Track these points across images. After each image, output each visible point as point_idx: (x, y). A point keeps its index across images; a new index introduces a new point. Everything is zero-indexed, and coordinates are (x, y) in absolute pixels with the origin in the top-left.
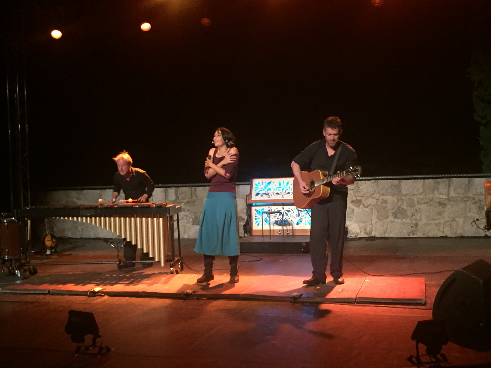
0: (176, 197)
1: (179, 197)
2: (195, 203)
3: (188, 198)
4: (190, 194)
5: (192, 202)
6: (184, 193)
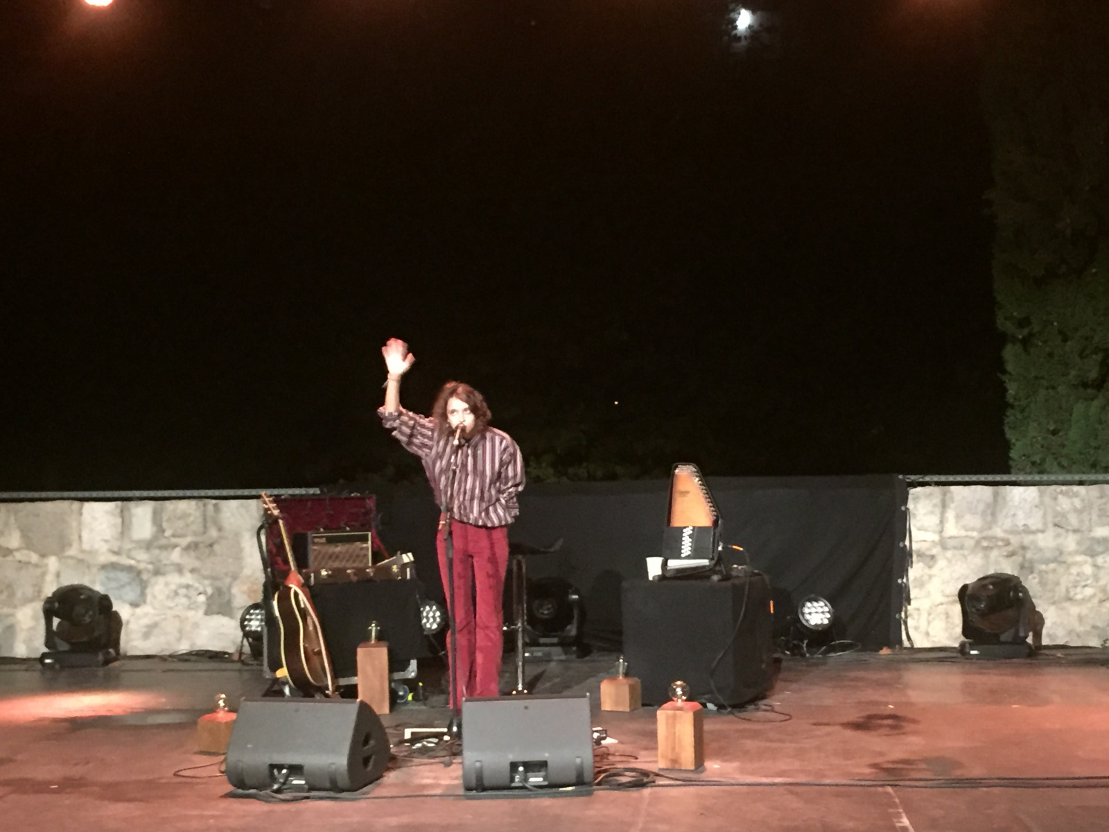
0: (155, 529)
1: (163, 531)
2: (216, 547)
3: (195, 534)
4: (200, 520)
5: (206, 547)
6: (180, 518)
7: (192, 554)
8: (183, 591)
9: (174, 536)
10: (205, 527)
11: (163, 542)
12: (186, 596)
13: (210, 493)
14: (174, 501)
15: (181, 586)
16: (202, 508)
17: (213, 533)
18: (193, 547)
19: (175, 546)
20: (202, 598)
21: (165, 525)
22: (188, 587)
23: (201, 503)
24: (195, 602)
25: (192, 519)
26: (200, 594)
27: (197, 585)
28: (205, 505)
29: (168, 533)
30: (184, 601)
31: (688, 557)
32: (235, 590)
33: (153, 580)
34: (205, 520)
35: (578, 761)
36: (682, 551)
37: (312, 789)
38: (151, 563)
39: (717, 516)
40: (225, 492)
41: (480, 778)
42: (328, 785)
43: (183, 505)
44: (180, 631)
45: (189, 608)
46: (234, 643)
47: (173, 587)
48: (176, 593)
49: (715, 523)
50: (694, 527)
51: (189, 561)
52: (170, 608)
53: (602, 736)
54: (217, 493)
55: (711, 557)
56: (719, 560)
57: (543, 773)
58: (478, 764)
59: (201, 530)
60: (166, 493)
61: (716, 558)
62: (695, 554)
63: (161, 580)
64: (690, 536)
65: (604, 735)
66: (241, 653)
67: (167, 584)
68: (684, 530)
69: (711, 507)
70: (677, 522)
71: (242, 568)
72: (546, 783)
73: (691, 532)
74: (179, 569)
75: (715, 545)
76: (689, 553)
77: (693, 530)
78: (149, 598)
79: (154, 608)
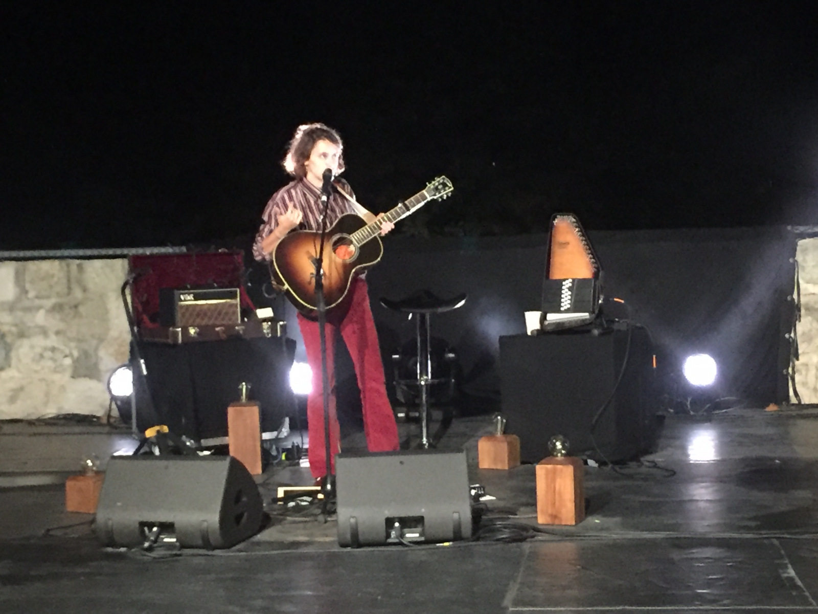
0: (17, 290)
1: (26, 292)
2: (81, 309)
3: (58, 295)
4: (65, 281)
5: (71, 308)
6: (43, 279)
7: (58, 316)
8: (48, 354)
9: (37, 297)
10: (69, 288)
11: (26, 303)
12: (53, 359)
13: (73, 252)
14: (36, 262)
15: (45, 349)
16: (65, 269)
17: (78, 294)
18: (58, 308)
19: (39, 308)
20: (68, 361)
21: (28, 286)
22: (53, 349)
23: (64, 263)
24: (61, 365)
25: (55, 279)
26: (66, 356)
27: (63, 347)
28: (68, 266)
29: (31, 294)
30: (50, 363)
31: (567, 311)
32: (102, 353)
33: (18, 343)
34: (69, 281)
35: (456, 516)
36: (562, 304)
37: (183, 546)
38: (16, 325)
39: (597, 268)
40: (89, 252)
41: (355, 534)
42: (200, 542)
43: (45, 265)
44: (47, 394)
45: (55, 371)
46: (102, 406)
47: (38, 350)
48: (42, 356)
49: (596, 275)
50: (574, 280)
51: (54, 323)
52: (36, 372)
53: (480, 492)
54: (81, 252)
55: (591, 310)
56: (600, 314)
57: (419, 529)
58: (352, 521)
59: (66, 290)
60: (28, 253)
61: (597, 312)
62: (574, 308)
63: (26, 343)
64: (570, 289)
65: (483, 492)
66: (109, 416)
67: (32, 347)
68: (564, 283)
69: (591, 258)
70: (556, 275)
71: (108, 329)
72: (423, 539)
73: (570, 285)
74: (44, 332)
75: (596, 299)
76: (569, 306)
77: (573, 282)
78: (14, 361)
79: (19, 371)
